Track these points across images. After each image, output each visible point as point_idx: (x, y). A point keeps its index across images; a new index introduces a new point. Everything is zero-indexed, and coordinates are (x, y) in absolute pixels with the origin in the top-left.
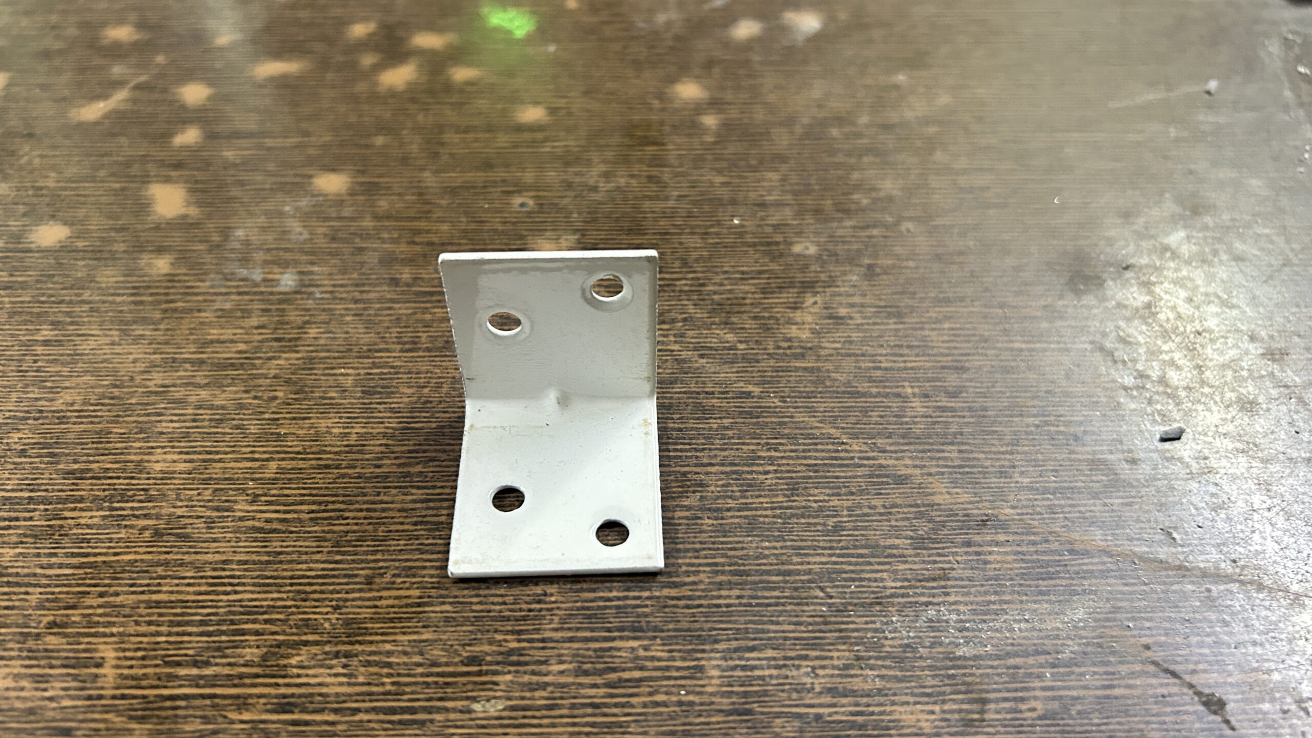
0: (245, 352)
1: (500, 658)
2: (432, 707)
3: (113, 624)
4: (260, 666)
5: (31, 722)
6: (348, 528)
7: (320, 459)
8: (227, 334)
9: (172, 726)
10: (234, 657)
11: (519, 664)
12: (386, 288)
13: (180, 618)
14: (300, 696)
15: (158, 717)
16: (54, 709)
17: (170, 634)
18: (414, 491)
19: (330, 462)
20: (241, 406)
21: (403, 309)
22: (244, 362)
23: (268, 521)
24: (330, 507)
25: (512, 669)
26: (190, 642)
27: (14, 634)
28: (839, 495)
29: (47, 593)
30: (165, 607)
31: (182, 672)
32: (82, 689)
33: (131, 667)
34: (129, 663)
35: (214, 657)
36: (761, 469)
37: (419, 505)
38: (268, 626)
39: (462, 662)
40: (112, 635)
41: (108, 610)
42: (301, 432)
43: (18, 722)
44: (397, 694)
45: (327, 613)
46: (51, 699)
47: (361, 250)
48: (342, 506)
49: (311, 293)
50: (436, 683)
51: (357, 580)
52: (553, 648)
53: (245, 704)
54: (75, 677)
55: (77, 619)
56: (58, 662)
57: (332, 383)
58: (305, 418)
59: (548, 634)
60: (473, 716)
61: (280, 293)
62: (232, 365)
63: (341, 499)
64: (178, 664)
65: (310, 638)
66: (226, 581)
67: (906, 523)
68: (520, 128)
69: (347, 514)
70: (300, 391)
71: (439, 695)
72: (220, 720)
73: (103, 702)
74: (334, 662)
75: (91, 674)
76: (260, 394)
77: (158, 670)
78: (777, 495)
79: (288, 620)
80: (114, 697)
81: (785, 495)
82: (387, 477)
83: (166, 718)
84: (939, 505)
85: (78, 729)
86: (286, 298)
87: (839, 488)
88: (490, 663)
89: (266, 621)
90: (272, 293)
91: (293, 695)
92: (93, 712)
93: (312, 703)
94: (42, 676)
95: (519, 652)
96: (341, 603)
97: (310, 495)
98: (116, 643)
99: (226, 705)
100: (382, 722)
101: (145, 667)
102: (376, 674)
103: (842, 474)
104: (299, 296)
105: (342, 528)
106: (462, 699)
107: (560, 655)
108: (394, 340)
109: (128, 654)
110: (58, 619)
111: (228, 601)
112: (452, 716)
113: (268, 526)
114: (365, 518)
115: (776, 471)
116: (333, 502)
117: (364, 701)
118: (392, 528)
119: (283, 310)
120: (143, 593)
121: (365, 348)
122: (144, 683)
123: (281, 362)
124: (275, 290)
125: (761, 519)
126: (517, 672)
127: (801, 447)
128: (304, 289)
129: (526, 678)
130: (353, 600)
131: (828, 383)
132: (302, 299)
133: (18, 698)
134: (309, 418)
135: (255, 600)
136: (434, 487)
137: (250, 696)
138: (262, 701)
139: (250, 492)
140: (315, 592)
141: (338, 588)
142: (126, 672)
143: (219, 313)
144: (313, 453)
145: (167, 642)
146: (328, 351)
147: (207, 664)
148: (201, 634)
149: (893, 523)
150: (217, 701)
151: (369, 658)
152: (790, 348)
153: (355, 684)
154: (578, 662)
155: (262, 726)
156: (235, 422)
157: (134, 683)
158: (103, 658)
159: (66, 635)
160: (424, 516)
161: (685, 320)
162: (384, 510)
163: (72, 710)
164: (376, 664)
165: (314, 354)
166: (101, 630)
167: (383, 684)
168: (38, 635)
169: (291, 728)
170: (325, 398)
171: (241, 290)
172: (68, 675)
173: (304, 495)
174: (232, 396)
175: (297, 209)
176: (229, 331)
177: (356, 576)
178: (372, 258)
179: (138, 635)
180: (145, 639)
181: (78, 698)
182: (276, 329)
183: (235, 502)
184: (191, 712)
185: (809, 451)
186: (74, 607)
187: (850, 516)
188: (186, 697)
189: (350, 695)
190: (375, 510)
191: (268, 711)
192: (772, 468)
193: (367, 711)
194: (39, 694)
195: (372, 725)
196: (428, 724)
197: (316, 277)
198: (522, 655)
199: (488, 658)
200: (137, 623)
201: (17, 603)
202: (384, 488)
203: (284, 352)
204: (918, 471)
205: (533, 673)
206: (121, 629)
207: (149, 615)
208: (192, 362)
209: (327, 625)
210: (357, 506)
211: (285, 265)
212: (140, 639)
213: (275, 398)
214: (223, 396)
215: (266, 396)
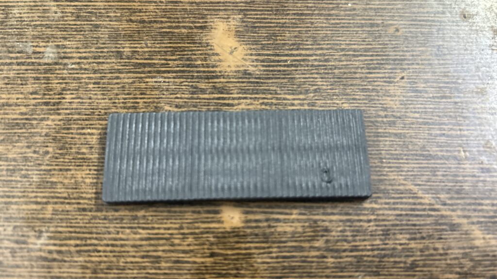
0: (26, 114)
6: (101, 259)
7: (79, 203)
8: (13, 98)
12: (114, 60)
18: (141, 231)
19: (86, 206)
20: (26, 159)
21: (126, 79)
22: (25, 122)
23: (50, 252)
24: (89, 242)
28: (415, 239)
36: (365, 218)
37: (144, 243)
42: (66, 181)
47: (97, 26)
48: (96, 242)
49: (65, 64)
57: (83, 141)
58: (67, 170)
61: (45, 64)
62: (17, 124)
63: (95, 236)
67: (456, 262)
69: (100, 248)
70: (64, 147)
76: (37, 149)
78: (375, 240)
81: (381, 240)
82: (122, 219)
84: (478, 247)
87: (415, 233)
90: (39, 64)
97: (75, 232)
103: (418, 223)
104: (57, 67)
105: (97, 259)
108: (121, 105)
113: (50, 256)
114: (111, 252)
115: (375, 220)
116: (90, 238)
118: (129, 260)
119: (48, 79)
121: (103, 111)
123: (49, 123)
124: (41, 61)
125: (365, 259)
127: (392, 201)
128: (60, 61)
131: (410, 147)
132: (60, 69)
134: (70, 170)
136: (153, 228)
139: (37, 229)
143: (6, 81)
144: (74, 199)
146: (79, 114)
149: (449, 262)
152: (386, 116)
156: (23, 172)
160: (148, 251)
161: (315, 91)
162: (122, 246)
165: (70, 116)
170: (78, 153)
171: (19, 61)
173: (71, 232)
174: (19, 150)
176: (14, 96)
178: (104, 34)
182: (45, 94)
183: (28, 236)
185: (397, 203)
187: (422, 256)
190: (116, 246)
192: (373, 217)
197: (68, 50)
202: (122, 228)
203: (51, 114)
204: (465, 221)
210: (105, 242)
211: (48, 39)
213: (47, 153)
214: (14, 150)
215: (42, 151)
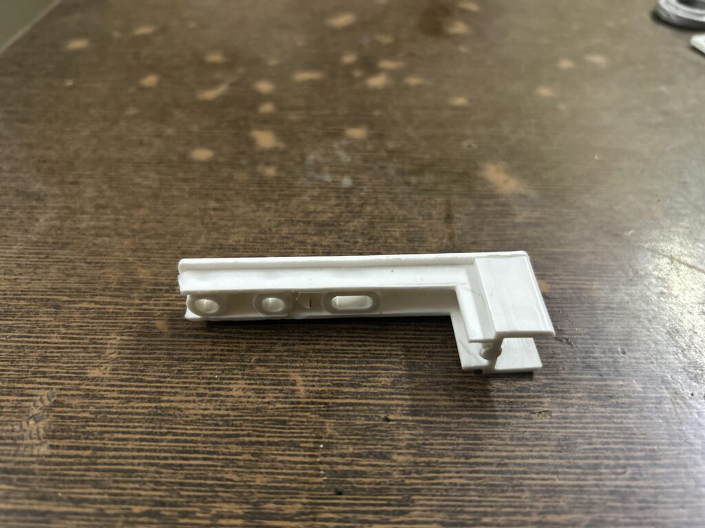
0: (333, 218)
1: (539, 389)
2: (506, 416)
3: (296, 361)
4: (391, 388)
5: (259, 416)
8: (320, 208)
9: (348, 421)
10: (374, 382)
11: (552, 392)
12: (404, 187)
13: (335, 359)
14: (422, 406)
15: (338, 415)
16: (272, 409)
17: (331, 368)
21: (417, 198)
22: (334, 223)
25: (549, 395)
26: (345, 373)
27: (237, 366)
29: (251, 343)
30: (325, 353)
31: (346, 390)
32: (287, 398)
33: (313, 386)
34: (311, 384)
35: (362, 382)
38: (390, 365)
39: (517, 390)
40: (297, 367)
41: (290, 353)
43: (251, 416)
44: (482, 407)
45: (425, 359)
46: (269, 403)
47: (383, 167)
49: (362, 189)
50: (505, 402)
51: (437, 341)
52: (569, 384)
53: (389, 410)
54: (281, 391)
55: (274, 358)
56: (268, 382)
57: (388, 235)
59: (564, 376)
60: (533, 421)
61: (344, 188)
62: (327, 224)
64: (341, 385)
65: (418, 373)
66: (357, 339)
68: (455, 108)
70: (372, 239)
71: (509, 409)
72: (377, 419)
73: (301, 406)
74: (438, 387)
75: (290, 389)
76: (348, 240)
77: (330, 388)
79: (402, 362)
80: (307, 403)
83: (343, 416)
85: (290, 421)
86: (349, 191)
88: (534, 391)
89: (388, 363)
90: (339, 188)
91: (417, 406)
92: (297, 411)
93: (430, 410)
94: (260, 390)
95: (550, 385)
96: (431, 354)
98: (300, 372)
99: (377, 410)
100: (478, 423)
101: (322, 386)
102: (466, 395)
104: (355, 190)
106: (524, 411)
107: (575, 388)
108: (417, 214)
109: (310, 379)
110: (262, 358)
111: (362, 350)
112: (521, 421)
117: (463, 411)
119: (348, 197)
120: (309, 344)
121: (402, 218)
122: (324, 395)
123: (355, 223)
124: (340, 186)
126: (553, 397)
128: (357, 187)
129: (559, 400)
130: (438, 352)
132: (357, 192)
133: (248, 402)
135: (379, 350)
137: (391, 405)
138: (399, 408)
140: (413, 347)
141: (426, 345)
142: (311, 388)
143: (312, 198)
145: (331, 372)
146: (380, 219)
147: (360, 386)
148: (351, 368)
150: (371, 407)
151: (458, 386)
153: (454, 401)
154: (587, 392)
155: (403, 423)
157: (318, 395)
158: (295, 380)
159: (268, 367)
163: (283, 410)
164: (464, 389)
165: (373, 220)
166: (289, 364)
167: (472, 401)
168: (252, 366)
169: (422, 425)
171: (320, 186)
172: (276, 389)
174: (331, 240)
175: (341, 146)
177: (435, 339)
178: (391, 172)
179: (312, 368)
180: (318, 371)
181: (286, 403)
182: (347, 207)
184: (357, 413)
186: (269, 351)
188: (352, 404)
189: (453, 407)
191: (404, 414)
193: (467, 416)
194: (260, 400)
195: (472, 425)
196: (507, 425)
197: (362, 181)
198: (551, 387)
199: (532, 388)
200: (310, 361)
201: (234, 348)
203: (355, 218)
205: (563, 398)
206: (302, 365)
207: (316, 356)
208: (304, 222)
209: (426, 366)
211: (343, 174)
212: (314, 370)
213: (357, 242)
214: (327, 240)
215: (351, 240)
